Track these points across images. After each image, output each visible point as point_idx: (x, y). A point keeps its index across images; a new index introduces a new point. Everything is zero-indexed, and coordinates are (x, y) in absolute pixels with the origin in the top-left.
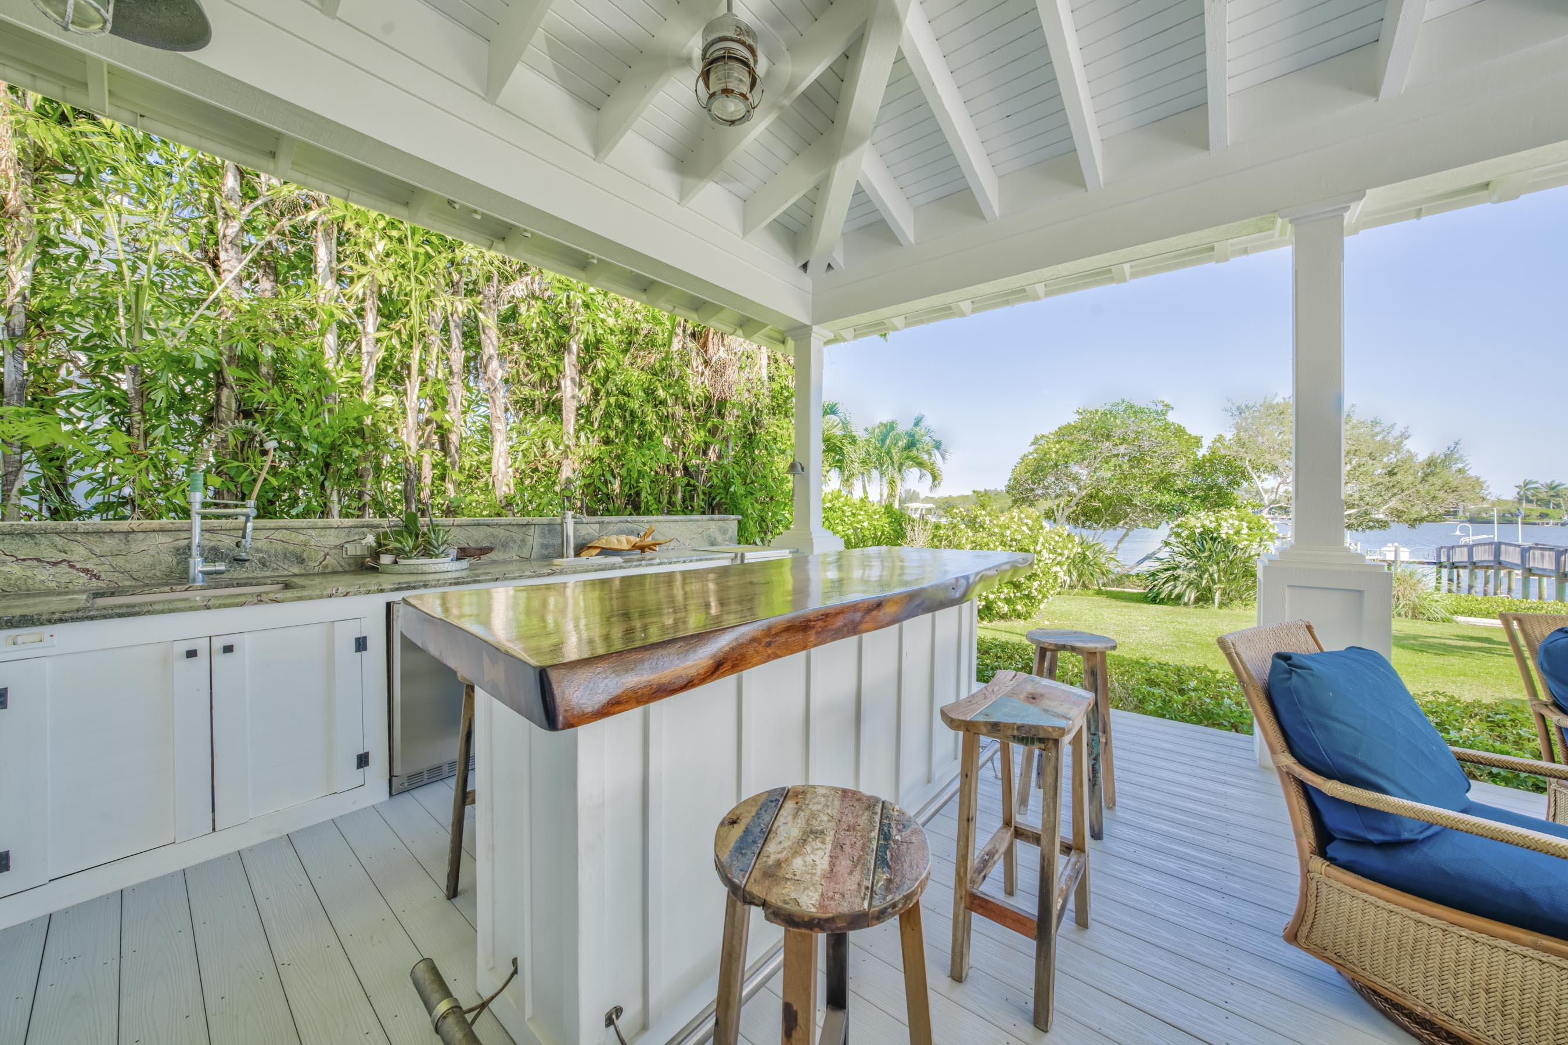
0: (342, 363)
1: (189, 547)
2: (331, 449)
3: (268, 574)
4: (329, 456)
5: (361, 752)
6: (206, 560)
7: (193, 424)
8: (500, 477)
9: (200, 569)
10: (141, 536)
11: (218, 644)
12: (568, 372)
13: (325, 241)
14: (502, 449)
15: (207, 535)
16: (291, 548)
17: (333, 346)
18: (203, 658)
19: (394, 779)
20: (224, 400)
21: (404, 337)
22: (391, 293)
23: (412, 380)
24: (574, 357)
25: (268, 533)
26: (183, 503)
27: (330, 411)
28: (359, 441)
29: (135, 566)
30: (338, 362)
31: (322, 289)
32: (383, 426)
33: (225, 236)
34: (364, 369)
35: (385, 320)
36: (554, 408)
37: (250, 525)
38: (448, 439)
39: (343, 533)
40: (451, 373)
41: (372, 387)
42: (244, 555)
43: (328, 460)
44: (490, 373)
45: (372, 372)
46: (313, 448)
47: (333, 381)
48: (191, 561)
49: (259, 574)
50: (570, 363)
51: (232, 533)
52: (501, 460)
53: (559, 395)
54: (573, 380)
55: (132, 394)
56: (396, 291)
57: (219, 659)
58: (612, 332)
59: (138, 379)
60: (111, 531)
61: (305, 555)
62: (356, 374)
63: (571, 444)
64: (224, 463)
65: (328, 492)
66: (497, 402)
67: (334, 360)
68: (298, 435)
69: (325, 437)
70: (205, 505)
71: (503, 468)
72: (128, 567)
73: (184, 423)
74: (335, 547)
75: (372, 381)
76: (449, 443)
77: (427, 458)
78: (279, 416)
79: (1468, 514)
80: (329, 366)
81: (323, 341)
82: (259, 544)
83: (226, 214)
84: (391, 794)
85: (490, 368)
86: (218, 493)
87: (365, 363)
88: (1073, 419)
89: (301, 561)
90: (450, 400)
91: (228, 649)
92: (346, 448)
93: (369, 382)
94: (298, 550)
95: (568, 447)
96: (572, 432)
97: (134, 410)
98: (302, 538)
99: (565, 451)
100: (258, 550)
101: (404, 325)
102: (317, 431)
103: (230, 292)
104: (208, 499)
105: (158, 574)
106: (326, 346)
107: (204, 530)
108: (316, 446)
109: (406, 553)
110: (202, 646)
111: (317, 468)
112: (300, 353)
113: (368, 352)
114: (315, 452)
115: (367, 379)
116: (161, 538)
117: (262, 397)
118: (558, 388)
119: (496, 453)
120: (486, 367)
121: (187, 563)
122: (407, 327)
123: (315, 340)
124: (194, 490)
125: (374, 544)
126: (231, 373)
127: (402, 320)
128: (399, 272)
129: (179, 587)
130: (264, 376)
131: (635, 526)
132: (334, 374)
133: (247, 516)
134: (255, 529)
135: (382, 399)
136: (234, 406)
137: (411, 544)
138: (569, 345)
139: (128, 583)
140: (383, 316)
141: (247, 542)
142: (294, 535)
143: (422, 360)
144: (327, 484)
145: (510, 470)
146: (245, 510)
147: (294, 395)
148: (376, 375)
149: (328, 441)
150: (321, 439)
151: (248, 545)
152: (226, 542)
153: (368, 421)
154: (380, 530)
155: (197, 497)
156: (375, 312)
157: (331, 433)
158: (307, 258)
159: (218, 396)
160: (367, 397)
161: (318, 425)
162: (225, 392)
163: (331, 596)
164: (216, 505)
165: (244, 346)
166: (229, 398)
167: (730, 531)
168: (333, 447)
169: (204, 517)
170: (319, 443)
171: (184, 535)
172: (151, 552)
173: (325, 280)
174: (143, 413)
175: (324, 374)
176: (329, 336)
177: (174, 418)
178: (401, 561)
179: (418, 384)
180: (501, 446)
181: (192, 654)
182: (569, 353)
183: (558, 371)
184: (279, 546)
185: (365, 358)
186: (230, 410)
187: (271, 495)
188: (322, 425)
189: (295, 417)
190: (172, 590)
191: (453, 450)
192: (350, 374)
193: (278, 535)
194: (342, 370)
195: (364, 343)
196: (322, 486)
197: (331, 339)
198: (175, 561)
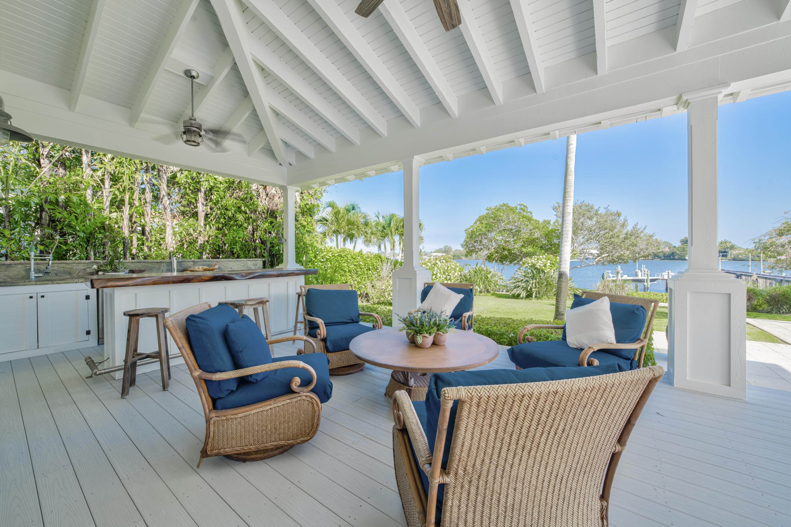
0: (94, 200)
1: (30, 269)
2: (90, 235)
3: (58, 278)
4: (89, 237)
5: (87, 330)
6: (36, 273)
7: (31, 225)
8: (169, 244)
9: (33, 275)
10: (14, 265)
11: (39, 295)
12: (200, 200)
13: (86, 153)
14: (170, 233)
15: (36, 265)
16: (66, 270)
17: (90, 194)
18: (34, 299)
19: (100, 340)
20: (43, 216)
21: (121, 190)
22: (115, 173)
23: (126, 206)
24: (203, 194)
25: (58, 265)
26: (28, 256)
27: (89, 220)
28: (102, 231)
29: (11, 275)
30: (93, 200)
31: (85, 172)
32: (113, 225)
33: (43, 154)
34: (104, 203)
35: (114, 183)
36: (195, 215)
37: (50, 262)
38: (145, 229)
39: (86, 265)
40: (146, 202)
41: (108, 209)
42: (48, 271)
43: (89, 239)
44: (164, 202)
45: (108, 204)
46: (82, 234)
47: (91, 208)
48: (31, 273)
49: (55, 278)
50: (201, 196)
51: (45, 265)
52: (170, 237)
53: (196, 210)
54: (203, 204)
55: (5, 215)
56: (117, 173)
57: (40, 299)
58: (221, 183)
59: (8, 210)
60: (4, 264)
61: (71, 272)
62: (101, 205)
63: (202, 230)
64: (43, 241)
65: (89, 251)
66: (167, 214)
67: (91, 200)
68: (75, 230)
69: (87, 230)
70: (36, 256)
71: (170, 240)
72: (10, 275)
73: (26, 225)
74: (83, 269)
75: (109, 207)
76: (145, 231)
77: (135, 237)
78: (66, 223)
79: (732, 256)
80: (89, 202)
81: (86, 193)
82: (54, 268)
83: (43, 145)
84: (98, 344)
85: (164, 200)
86: (41, 252)
87: (105, 200)
88: (484, 212)
89: (70, 274)
90: (145, 213)
91: (43, 297)
92: (96, 234)
93: (107, 208)
94: (69, 270)
95: (200, 231)
96: (202, 225)
97: (6, 221)
98: (70, 266)
99: (200, 233)
100: (54, 270)
101: (121, 185)
102: (83, 228)
103: (45, 175)
104: (37, 254)
105: (20, 277)
106: (87, 194)
107: (35, 264)
108: (83, 233)
109: (107, 271)
110: (34, 296)
111: (84, 242)
112: (75, 199)
113: (106, 196)
114: (82, 236)
115: (106, 206)
116: (20, 266)
117: (59, 216)
118: (196, 207)
119: (167, 235)
120: (162, 199)
121: (29, 273)
122: (123, 186)
123: (82, 192)
124: (32, 251)
125: (97, 268)
126: (46, 207)
127: (120, 184)
128: (118, 165)
129: (27, 281)
130: (60, 207)
131: (210, 263)
132: (91, 205)
133: (50, 260)
134: (52, 263)
135: (112, 214)
136: (48, 219)
137: (109, 268)
138: (201, 189)
139: (10, 280)
140: (113, 181)
141: (50, 267)
142: (67, 266)
143: (131, 198)
144: (88, 248)
145: (174, 241)
146: (49, 257)
147: (73, 214)
148: (110, 205)
149: (89, 231)
150: (86, 231)
151: (50, 268)
152: (43, 267)
153: (107, 223)
154: (100, 264)
155: (32, 254)
156: (109, 180)
157: (89, 228)
158: (79, 160)
159: (41, 215)
160: (106, 213)
161: (84, 226)
162: (44, 213)
163: (76, 282)
164: (41, 256)
165: (52, 197)
166: (45, 215)
167: (259, 265)
168: (91, 233)
169: (36, 260)
170: (85, 233)
171: (28, 265)
172: (17, 271)
173: (86, 169)
174: (10, 222)
175: (86, 205)
176: (88, 190)
177: (22, 224)
178: (106, 274)
179: (128, 208)
180: (169, 231)
181: (31, 297)
182: (201, 192)
183: (196, 200)
184: (62, 269)
185: (105, 198)
186: (46, 220)
187: (64, 252)
188: (86, 225)
189: (73, 223)
190: (25, 282)
191: (147, 233)
192: (98, 205)
193: (61, 265)
194: (94, 203)
195: (104, 192)
196: (86, 248)
197: (89, 192)
198: (25, 274)
